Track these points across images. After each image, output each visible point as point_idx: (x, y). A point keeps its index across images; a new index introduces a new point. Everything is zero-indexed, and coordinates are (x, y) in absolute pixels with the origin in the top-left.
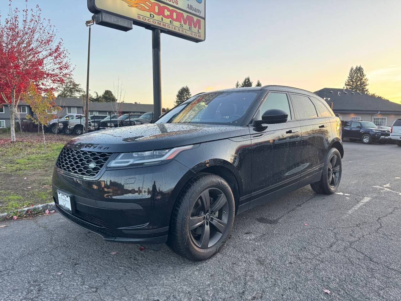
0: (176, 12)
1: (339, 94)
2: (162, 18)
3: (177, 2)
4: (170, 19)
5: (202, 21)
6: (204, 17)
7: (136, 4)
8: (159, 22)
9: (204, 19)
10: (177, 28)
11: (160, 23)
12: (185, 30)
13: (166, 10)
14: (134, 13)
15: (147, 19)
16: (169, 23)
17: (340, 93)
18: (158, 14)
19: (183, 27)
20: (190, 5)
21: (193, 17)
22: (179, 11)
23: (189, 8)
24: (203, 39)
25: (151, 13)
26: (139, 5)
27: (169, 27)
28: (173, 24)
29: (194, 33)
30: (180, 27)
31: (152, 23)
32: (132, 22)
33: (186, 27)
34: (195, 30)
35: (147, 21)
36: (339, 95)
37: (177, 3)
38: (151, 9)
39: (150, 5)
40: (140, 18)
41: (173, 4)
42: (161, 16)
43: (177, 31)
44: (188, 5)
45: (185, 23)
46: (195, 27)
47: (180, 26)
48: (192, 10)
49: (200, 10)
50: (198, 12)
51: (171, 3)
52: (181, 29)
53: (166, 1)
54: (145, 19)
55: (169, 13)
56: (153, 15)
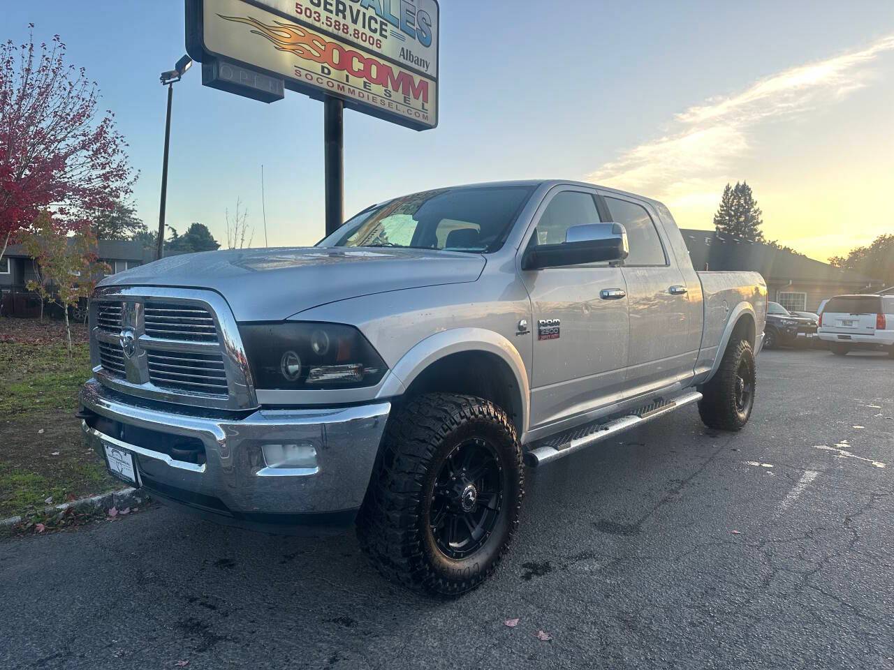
0: (377, 64)
2: (347, 76)
3: (379, 42)
4: (364, 79)
5: (431, 84)
6: (435, 76)
7: (293, 44)
8: (341, 85)
9: (436, 80)
11: (343, 87)
12: (395, 104)
13: (355, 60)
14: (288, 63)
15: (315, 77)
16: (362, 88)
17: (708, 240)
18: (340, 67)
19: (390, 96)
20: (407, 50)
21: (412, 77)
22: (382, 62)
23: (404, 56)
24: (433, 124)
25: (323, 65)
27: (361, 95)
28: (370, 90)
29: (414, 111)
31: (325, 86)
32: (283, 82)
33: (398, 96)
34: (417, 103)
35: (314, 83)
36: (708, 244)
37: (379, 46)
39: (323, 48)
40: (300, 76)
41: (370, 47)
42: (345, 72)
43: (378, 104)
44: (403, 49)
45: (396, 89)
46: (417, 97)
47: (386, 95)
48: (410, 60)
49: (426, 62)
50: (424, 67)
51: (366, 45)
52: (387, 101)
53: (355, 40)
54: (310, 78)
55: (361, 66)
56: (328, 69)
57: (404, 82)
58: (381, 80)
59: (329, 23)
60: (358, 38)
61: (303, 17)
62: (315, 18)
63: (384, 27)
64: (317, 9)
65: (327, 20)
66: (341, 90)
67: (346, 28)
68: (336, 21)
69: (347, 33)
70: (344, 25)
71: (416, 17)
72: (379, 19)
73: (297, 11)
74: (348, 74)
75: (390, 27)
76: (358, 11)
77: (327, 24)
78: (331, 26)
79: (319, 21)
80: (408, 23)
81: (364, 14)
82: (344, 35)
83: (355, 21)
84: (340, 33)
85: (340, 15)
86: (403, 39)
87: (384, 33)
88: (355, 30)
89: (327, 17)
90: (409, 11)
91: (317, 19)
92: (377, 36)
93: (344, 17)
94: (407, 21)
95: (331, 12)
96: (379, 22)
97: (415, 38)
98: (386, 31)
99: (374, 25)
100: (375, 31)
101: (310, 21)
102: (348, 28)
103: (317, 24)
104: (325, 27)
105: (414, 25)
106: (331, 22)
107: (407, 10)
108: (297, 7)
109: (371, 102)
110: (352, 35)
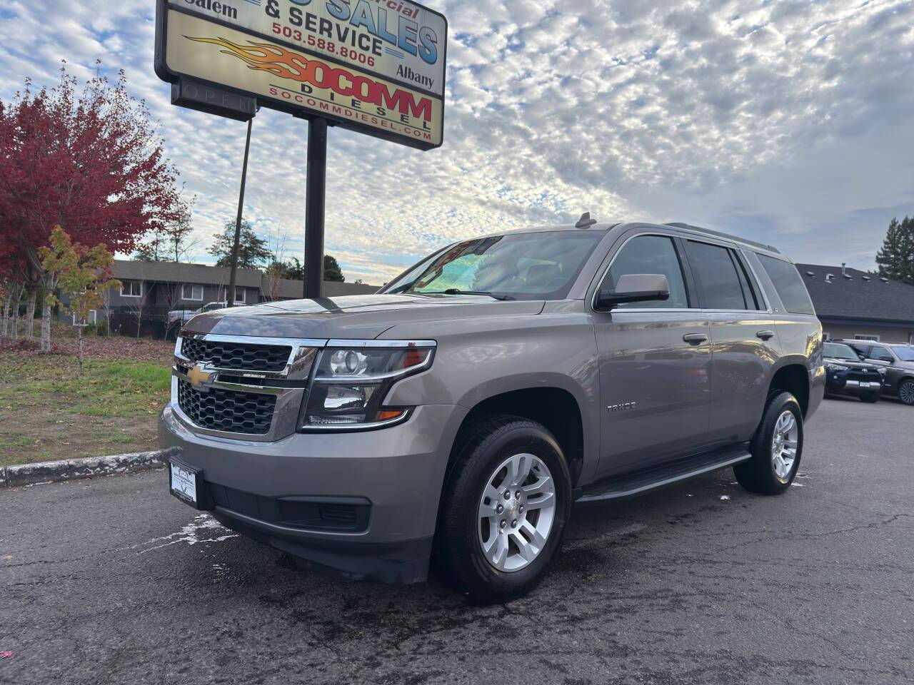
0: (369, 82)
1: (827, 278)
2: (332, 96)
3: (371, 60)
4: (353, 97)
5: (435, 102)
6: (441, 94)
7: (269, 63)
8: (324, 103)
9: (442, 98)
10: (370, 117)
11: (327, 105)
12: (389, 122)
13: (342, 78)
14: (260, 82)
15: (293, 95)
16: (350, 106)
17: (830, 277)
18: (323, 85)
19: (384, 114)
20: (406, 68)
22: (375, 80)
23: (402, 73)
24: (436, 143)
25: (303, 83)
27: (348, 113)
28: (359, 108)
29: (413, 130)
30: (377, 114)
31: (305, 104)
32: (255, 100)
33: (395, 114)
34: (418, 122)
35: (292, 101)
36: (829, 282)
37: (371, 63)
39: (304, 66)
40: (276, 94)
41: (361, 65)
42: (330, 90)
43: (369, 123)
44: (401, 66)
45: (391, 106)
46: (417, 115)
48: (409, 77)
49: (430, 80)
50: (426, 84)
51: (356, 63)
52: (379, 120)
53: (343, 59)
54: (287, 96)
55: (350, 84)
56: (309, 87)
57: (403, 101)
58: (374, 97)
59: (311, 42)
61: (281, 37)
62: (295, 37)
63: (378, 44)
64: (298, 28)
65: (309, 39)
66: (324, 108)
67: (331, 47)
68: (319, 40)
69: (333, 51)
70: (329, 43)
71: (418, 34)
72: (372, 37)
73: (274, 31)
74: (333, 92)
75: (385, 44)
76: (347, 30)
77: (309, 43)
78: (314, 44)
79: (300, 39)
80: (408, 41)
81: (354, 32)
82: (329, 54)
83: (342, 39)
84: (325, 52)
85: (325, 33)
86: (401, 56)
87: (377, 50)
88: (342, 48)
89: (309, 36)
90: (410, 29)
91: (298, 38)
92: (369, 54)
93: (330, 35)
94: (407, 38)
95: (314, 30)
96: (372, 41)
97: (416, 55)
98: (380, 48)
100: (367, 49)
101: (289, 40)
102: (334, 46)
103: (297, 43)
104: (307, 46)
105: (415, 42)
106: (314, 41)
107: (407, 27)
108: (274, 27)
109: (359, 120)
110: (339, 54)
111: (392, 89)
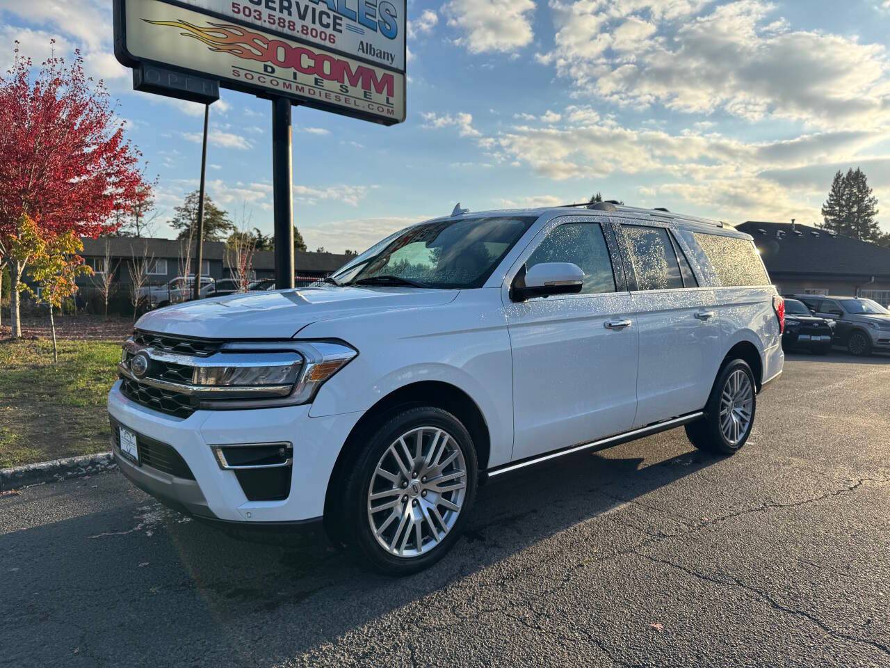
0: (331, 59)
1: (778, 235)
2: (295, 74)
3: (332, 37)
4: (316, 76)
5: (398, 78)
6: (402, 69)
7: (230, 44)
8: (287, 83)
9: (403, 72)
10: (333, 95)
11: (290, 85)
12: (352, 100)
13: (304, 58)
14: (223, 63)
15: (256, 76)
16: (313, 84)
17: (781, 233)
18: (285, 65)
19: (347, 91)
20: (367, 44)
21: (373, 71)
22: (337, 57)
23: (363, 49)
24: (400, 119)
25: (266, 63)
26: (237, 48)
27: (312, 92)
28: (323, 86)
29: (376, 106)
30: (340, 92)
31: (268, 85)
32: (218, 83)
33: (357, 91)
34: (381, 98)
35: (255, 82)
36: (780, 239)
37: (332, 41)
38: (268, 55)
39: (266, 46)
40: (239, 75)
41: (322, 43)
42: (293, 70)
43: (333, 100)
44: (362, 43)
45: (354, 84)
46: (379, 91)
48: (370, 53)
49: (391, 55)
50: (388, 59)
51: (318, 40)
52: (343, 98)
53: (304, 37)
54: (250, 77)
55: (312, 63)
56: (272, 67)
57: (365, 77)
58: (336, 75)
59: (272, 21)
60: (307, 34)
61: (241, 16)
62: (255, 17)
63: (338, 21)
64: (257, 7)
65: (269, 18)
66: (288, 88)
67: (292, 25)
68: (280, 19)
69: (294, 30)
70: (289, 22)
71: (377, 9)
72: (332, 14)
73: (234, 11)
74: (296, 71)
75: (345, 21)
77: (269, 22)
78: (274, 23)
79: (260, 19)
80: (368, 16)
81: (314, 10)
82: (289, 32)
83: (302, 17)
84: (286, 31)
85: (285, 12)
86: (362, 33)
87: (338, 27)
88: (303, 26)
89: (270, 15)
90: (370, 4)
91: (258, 17)
92: (330, 31)
93: (290, 14)
94: (366, 13)
95: (274, 9)
96: (332, 17)
98: (340, 25)
99: (325, 20)
100: (327, 26)
101: (249, 20)
102: (294, 24)
103: (258, 23)
104: (267, 25)
105: (375, 17)
106: (274, 20)
107: (367, 2)
108: (233, 7)
109: (323, 98)
110: (300, 31)
111: (354, 66)
